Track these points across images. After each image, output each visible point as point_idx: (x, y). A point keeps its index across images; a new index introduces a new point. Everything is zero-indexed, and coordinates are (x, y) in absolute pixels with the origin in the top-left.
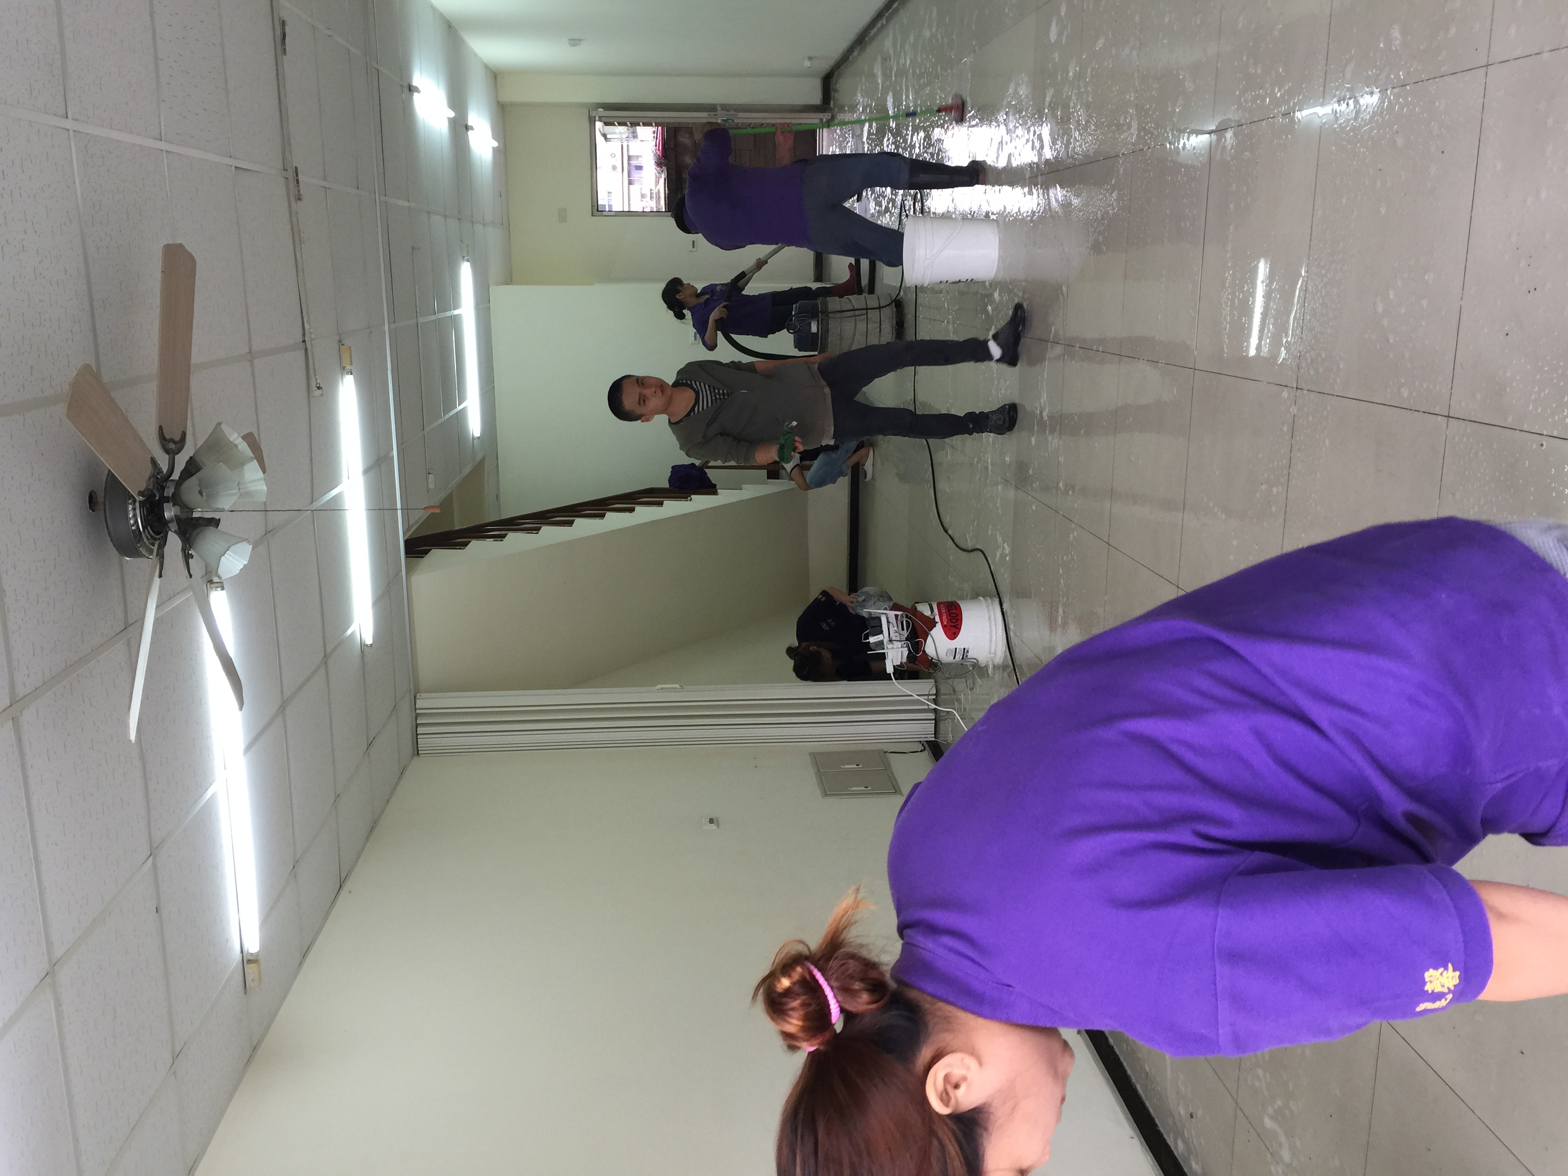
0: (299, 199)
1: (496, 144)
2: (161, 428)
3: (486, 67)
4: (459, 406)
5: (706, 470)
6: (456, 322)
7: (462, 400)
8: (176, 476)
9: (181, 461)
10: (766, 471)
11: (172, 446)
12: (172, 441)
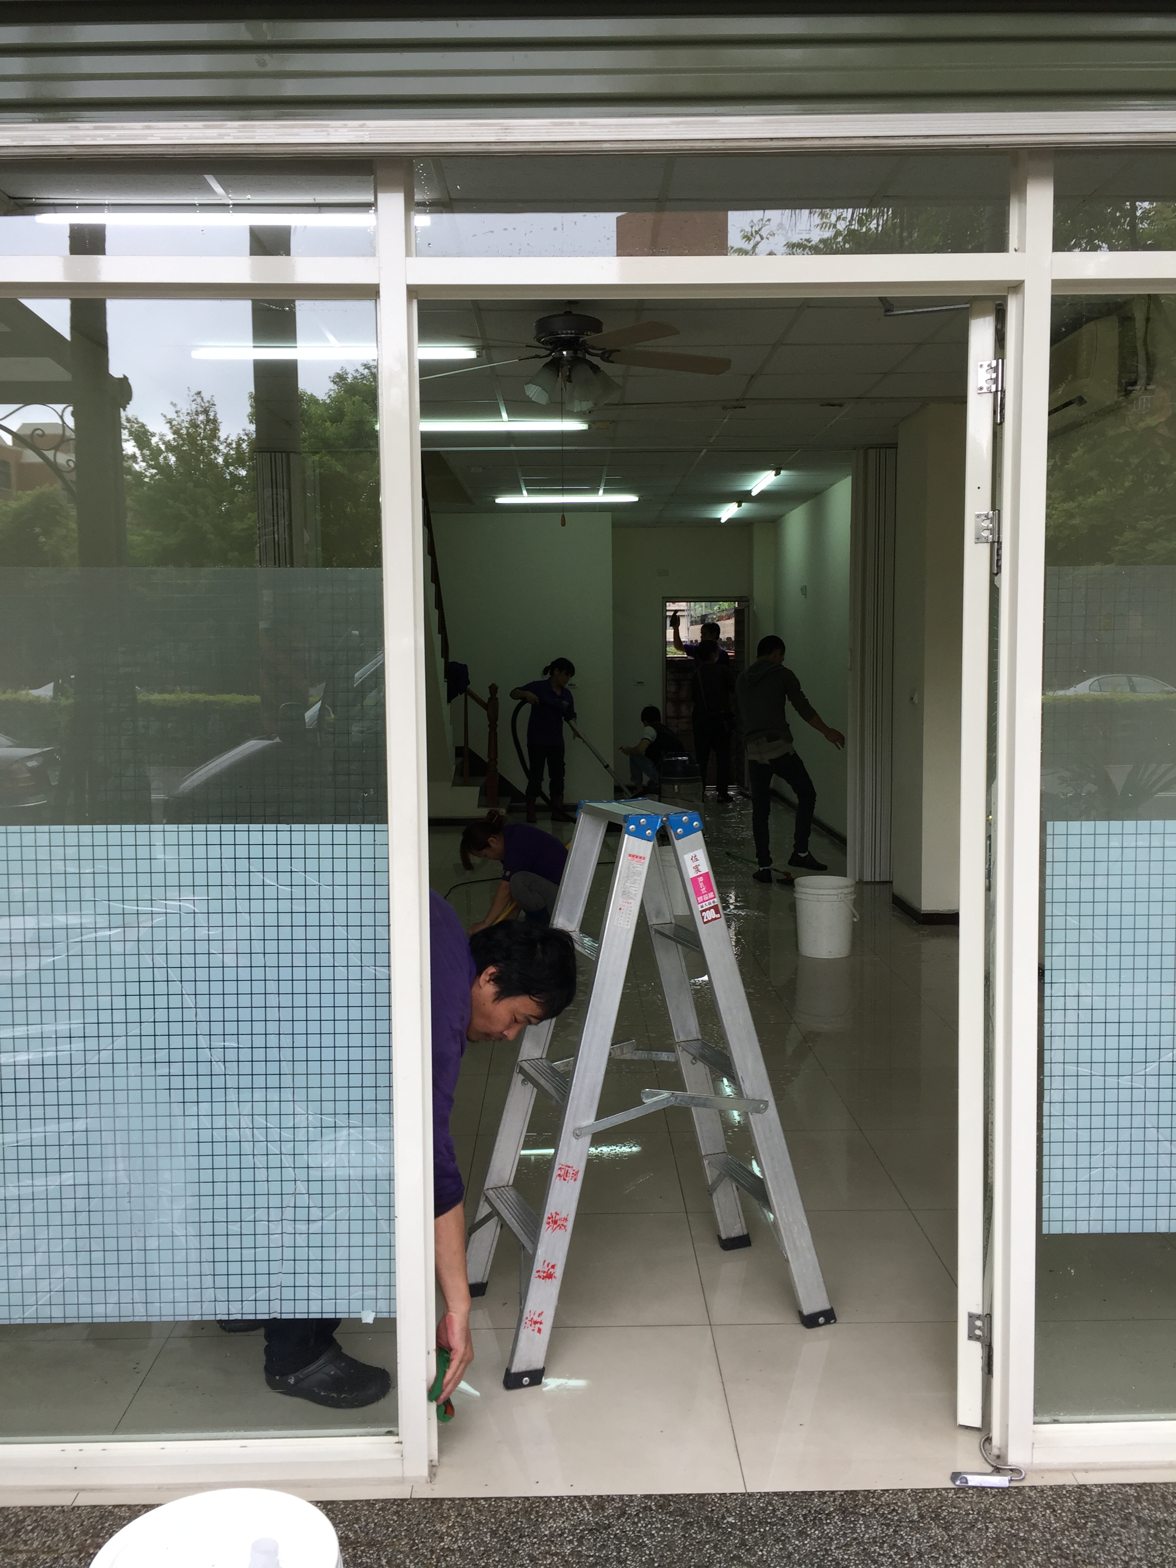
0: (724, 408)
1: (723, 521)
2: (619, 351)
3: (782, 516)
4: (527, 490)
5: (463, 695)
6: (594, 490)
7: (529, 491)
8: (588, 357)
9: (596, 360)
10: (463, 745)
11: (607, 355)
12: (609, 356)
